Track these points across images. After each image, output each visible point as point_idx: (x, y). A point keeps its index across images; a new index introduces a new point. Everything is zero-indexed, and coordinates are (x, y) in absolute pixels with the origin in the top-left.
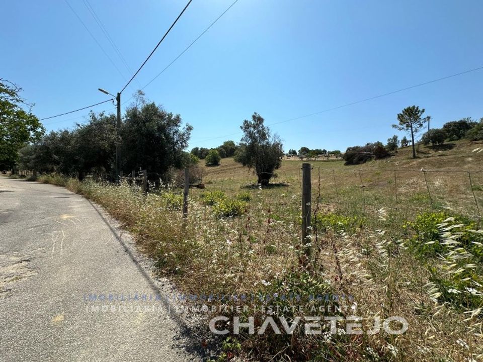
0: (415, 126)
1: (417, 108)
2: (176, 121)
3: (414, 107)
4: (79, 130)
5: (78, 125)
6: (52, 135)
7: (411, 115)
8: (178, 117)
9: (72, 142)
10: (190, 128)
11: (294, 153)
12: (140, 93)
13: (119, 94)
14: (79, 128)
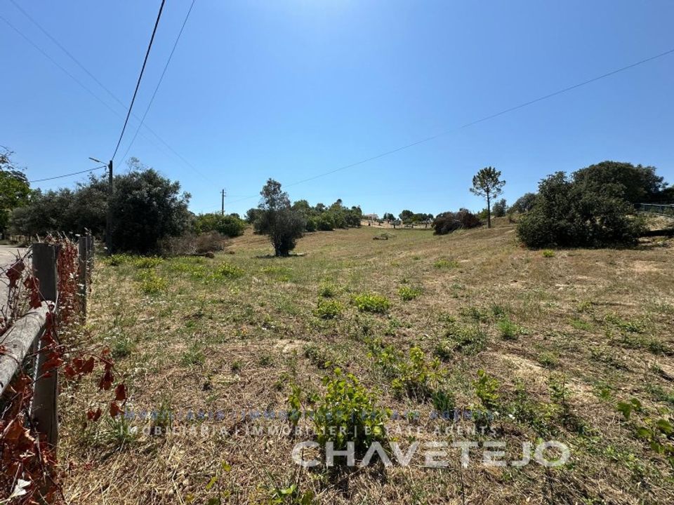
0: (493, 191)
1: (494, 169)
2: (176, 187)
3: (490, 168)
4: (80, 190)
5: (80, 185)
6: (50, 195)
7: (487, 178)
8: (177, 184)
9: (71, 206)
10: (188, 196)
11: (390, 218)
12: (135, 160)
13: (111, 162)
14: (81, 188)
